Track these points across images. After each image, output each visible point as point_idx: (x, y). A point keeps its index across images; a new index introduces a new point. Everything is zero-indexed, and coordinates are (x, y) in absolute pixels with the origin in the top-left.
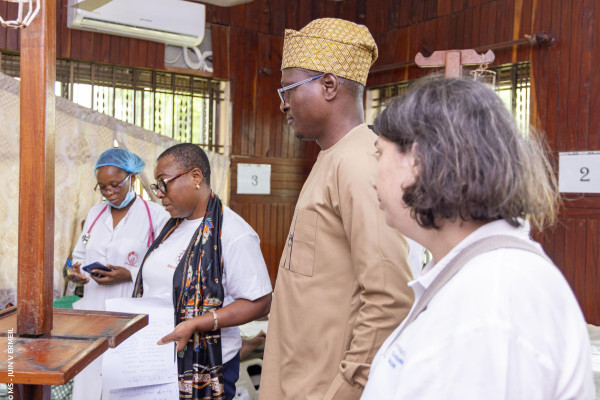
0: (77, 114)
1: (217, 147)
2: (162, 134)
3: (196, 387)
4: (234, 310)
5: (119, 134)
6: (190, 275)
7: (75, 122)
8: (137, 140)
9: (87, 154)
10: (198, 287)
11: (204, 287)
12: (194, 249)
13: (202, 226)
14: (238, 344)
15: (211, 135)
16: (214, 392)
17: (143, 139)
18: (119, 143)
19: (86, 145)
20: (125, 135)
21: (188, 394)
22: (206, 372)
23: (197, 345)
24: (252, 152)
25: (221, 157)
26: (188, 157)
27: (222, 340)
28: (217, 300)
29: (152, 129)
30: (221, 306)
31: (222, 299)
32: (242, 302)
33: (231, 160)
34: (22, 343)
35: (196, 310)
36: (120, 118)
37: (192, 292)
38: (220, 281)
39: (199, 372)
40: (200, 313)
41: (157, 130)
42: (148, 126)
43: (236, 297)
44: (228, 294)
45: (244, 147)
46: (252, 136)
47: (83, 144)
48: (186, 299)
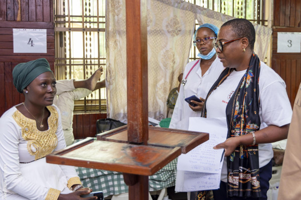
0: (172, 4)
1: (264, 21)
2: (226, 14)
3: (241, 182)
4: (267, 132)
5: (198, 15)
6: (237, 108)
7: (171, 8)
8: (209, 19)
9: (179, 29)
10: (242, 116)
11: (247, 117)
12: (240, 91)
13: (246, 75)
14: (271, 155)
15: (259, 13)
16: (254, 186)
17: (213, 18)
18: (198, 21)
19: (178, 24)
20: (202, 16)
21: (235, 185)
22: (248, 173)
23: (241, 155)
24: (287, 24)
25: (266, 28)
26: (241, 29)
27: (259, 152)
28: (255, 126)
29: (219, 11)
30: (258, 129)
31: (259, 125)
32: (273, 127)
33: (273, 30)
34: (131, 147)
35: (242, 131)
36: (199, 5)
37: (239, 119)
38: (258, 112)
39: (243, 172)
40: (244, 133)
41: (223, 12)
42: (217, 9)
43: (269, 124)
44: (263, 121)
45: (282, 21)
46: (288, 12)
47: (176, 23)
48: (235, 124)
